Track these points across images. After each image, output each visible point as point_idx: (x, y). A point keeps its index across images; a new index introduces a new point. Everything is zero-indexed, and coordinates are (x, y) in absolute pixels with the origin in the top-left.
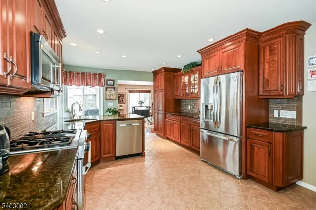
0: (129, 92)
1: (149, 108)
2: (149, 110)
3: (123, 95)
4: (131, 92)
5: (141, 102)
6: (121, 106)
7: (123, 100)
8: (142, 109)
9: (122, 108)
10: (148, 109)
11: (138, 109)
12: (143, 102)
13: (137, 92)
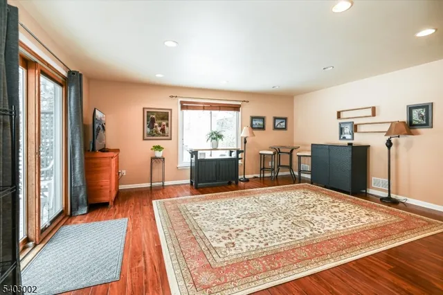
0: (183, 107)
1: (238, 152)
2: (237, 159)
3: (165, 116)
4: (187, 108)
5: (216, 136)
6: (158, 148)
7: (163, 130)
8: (216, 155)
9: (159, 154)
10: (234, 155)
11: (208, 157)
12: (220, 137)
13: (204, 108)
